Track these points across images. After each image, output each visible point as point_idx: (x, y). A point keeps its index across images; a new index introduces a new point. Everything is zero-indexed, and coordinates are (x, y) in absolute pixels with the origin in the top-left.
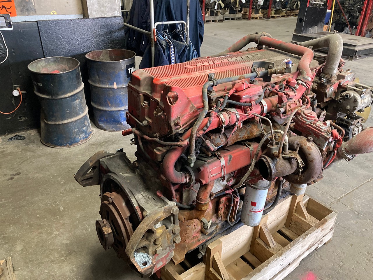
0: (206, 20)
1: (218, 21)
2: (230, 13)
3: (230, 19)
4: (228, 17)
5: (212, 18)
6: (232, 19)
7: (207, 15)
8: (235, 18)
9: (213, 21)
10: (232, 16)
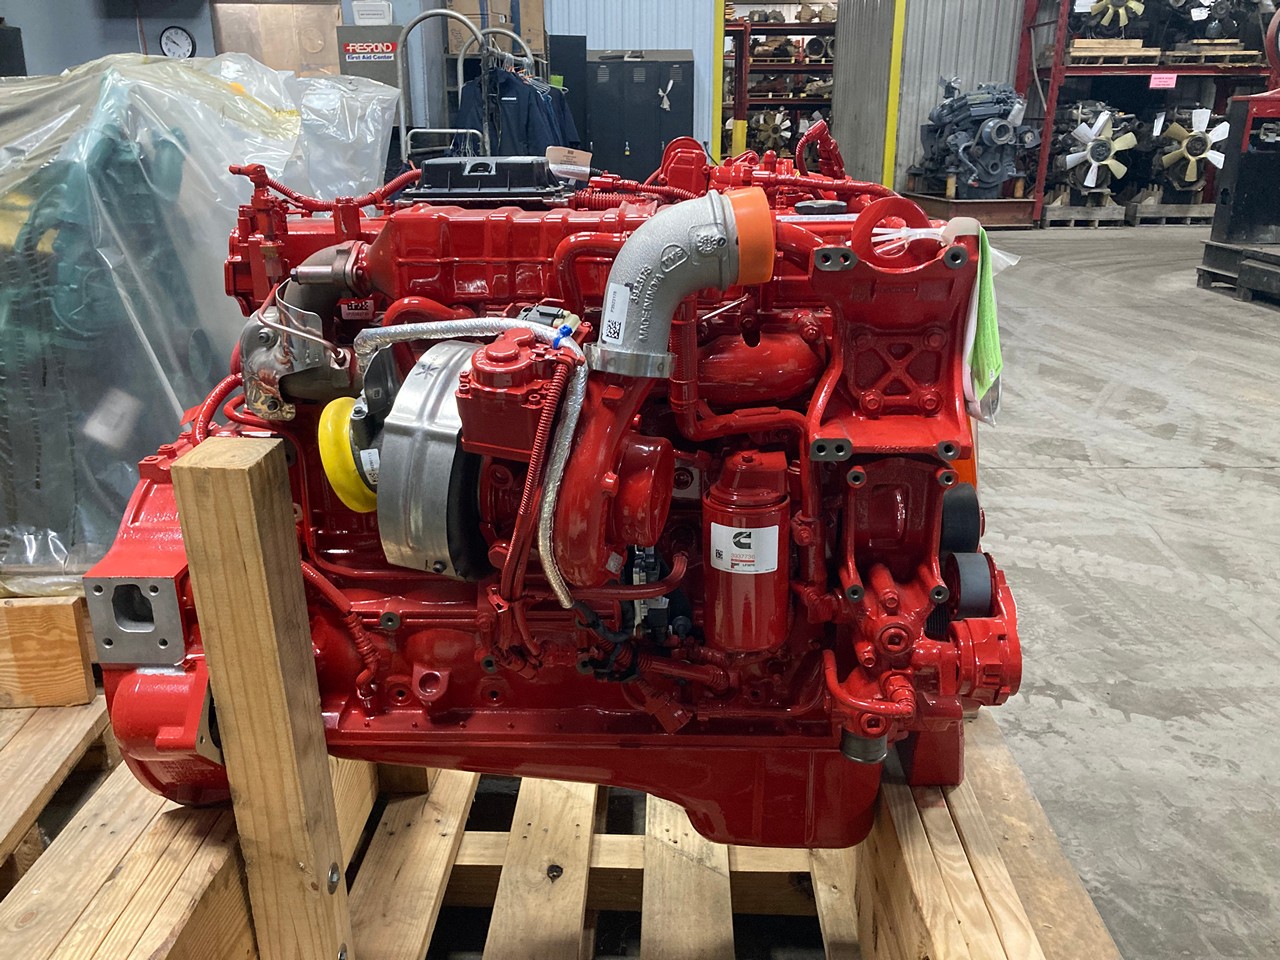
0: (1050, 217)
1: (1102, 223)
2: (1164, 201)
3: (1164, 221)
4: (1154, 213)
5: (1076, 214)
6: (1171, 221)
7: (1057, 203)
8: (1186, 218)
9: (1078, 223)
10: (1172, 210)
